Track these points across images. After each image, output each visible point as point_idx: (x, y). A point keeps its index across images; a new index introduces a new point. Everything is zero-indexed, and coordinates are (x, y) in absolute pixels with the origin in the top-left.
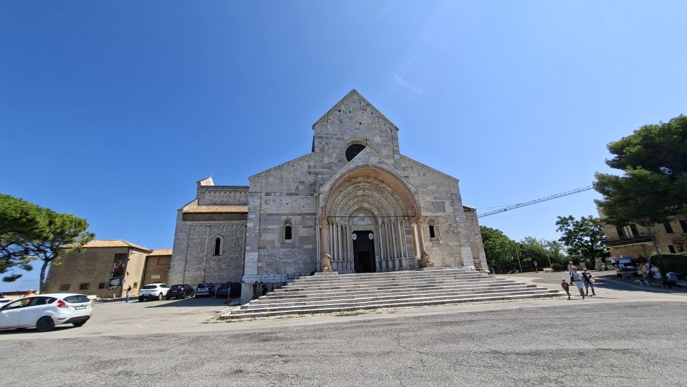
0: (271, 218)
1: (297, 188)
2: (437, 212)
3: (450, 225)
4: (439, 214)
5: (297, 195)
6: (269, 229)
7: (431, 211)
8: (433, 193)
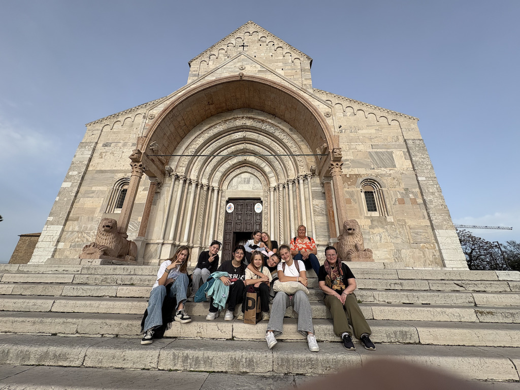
0: (101, 176)
2: (379, 167)
3: (406, 190)
4: (383, 171)
6: (93, 192)
7: (367, 166)
8: (371, 139)
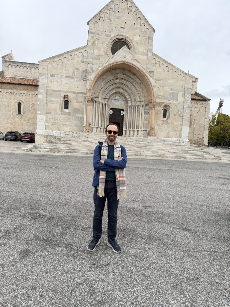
0: (54, 93)
1: (74, 72)
3: (178, 110)
4: (172, 101)
5: (73, 78)
6: (53, 101)
